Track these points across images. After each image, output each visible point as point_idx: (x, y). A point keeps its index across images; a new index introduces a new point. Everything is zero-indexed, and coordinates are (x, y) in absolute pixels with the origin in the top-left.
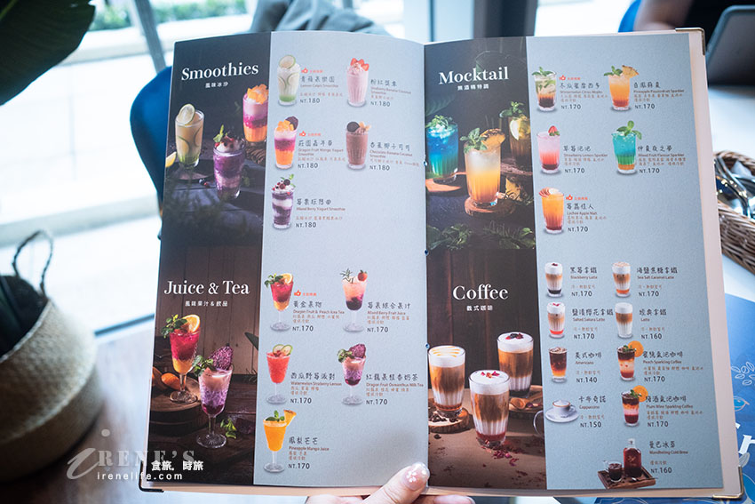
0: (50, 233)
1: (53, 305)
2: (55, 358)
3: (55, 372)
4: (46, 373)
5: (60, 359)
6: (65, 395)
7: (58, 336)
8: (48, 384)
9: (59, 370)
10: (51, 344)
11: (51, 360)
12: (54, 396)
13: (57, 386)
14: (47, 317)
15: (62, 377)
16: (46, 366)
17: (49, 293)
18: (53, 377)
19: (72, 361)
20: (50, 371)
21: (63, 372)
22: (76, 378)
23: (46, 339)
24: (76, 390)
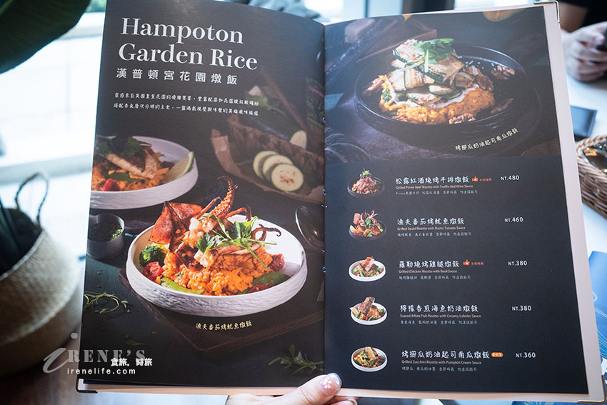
0: (46, 175)
1: (46, 234)
2: (46, 277)
3: (45, 289)
4: (38, 289)
5: (49, 279)
6: (52, 308)
7: (49, 260)
8: (39, 299)
9: (49, 288)
10: (43, 266)
11: (43, 280)
12: (43, 308)
13: (46, 300)
14: (41, 244)
15: (51, 293)
16: (38, 284)
17: (44, 224)
18: (43, 293)
19: (59, 281)
20: (41, 288)
21: (52, 290)
22: (62, 295)
23: (40, 262)
24: (61, 304)
